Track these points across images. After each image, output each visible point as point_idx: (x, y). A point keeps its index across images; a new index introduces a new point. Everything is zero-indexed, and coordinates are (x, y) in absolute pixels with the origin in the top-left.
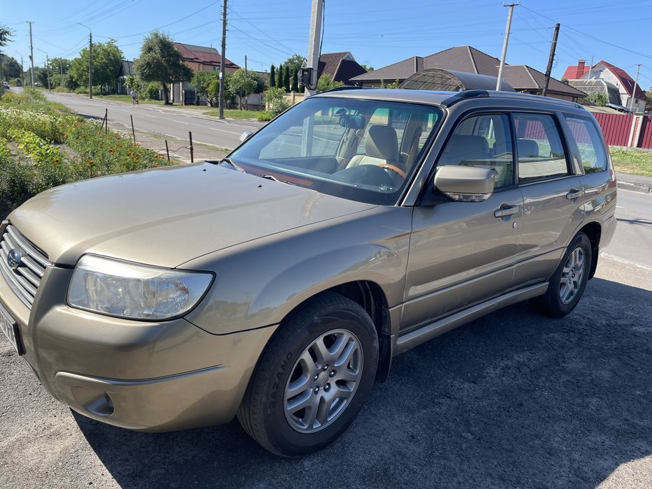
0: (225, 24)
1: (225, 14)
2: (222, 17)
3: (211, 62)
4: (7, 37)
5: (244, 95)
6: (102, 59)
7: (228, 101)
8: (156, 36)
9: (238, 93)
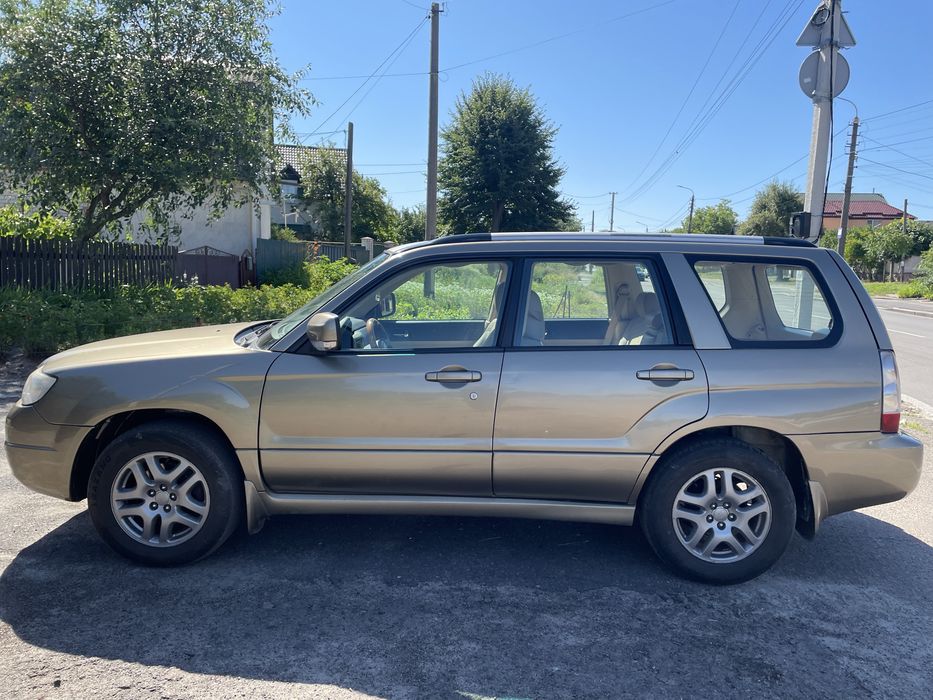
0: (852, 157)
1: (853, 145)
2: (848, 150)
3: (864, 214)
4: (571, 212)
5: (898, 260)
6: (708, 226)
7: (873, 271)
8: (774, 188)
9: (887, 255)
